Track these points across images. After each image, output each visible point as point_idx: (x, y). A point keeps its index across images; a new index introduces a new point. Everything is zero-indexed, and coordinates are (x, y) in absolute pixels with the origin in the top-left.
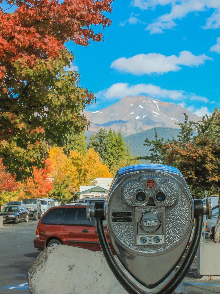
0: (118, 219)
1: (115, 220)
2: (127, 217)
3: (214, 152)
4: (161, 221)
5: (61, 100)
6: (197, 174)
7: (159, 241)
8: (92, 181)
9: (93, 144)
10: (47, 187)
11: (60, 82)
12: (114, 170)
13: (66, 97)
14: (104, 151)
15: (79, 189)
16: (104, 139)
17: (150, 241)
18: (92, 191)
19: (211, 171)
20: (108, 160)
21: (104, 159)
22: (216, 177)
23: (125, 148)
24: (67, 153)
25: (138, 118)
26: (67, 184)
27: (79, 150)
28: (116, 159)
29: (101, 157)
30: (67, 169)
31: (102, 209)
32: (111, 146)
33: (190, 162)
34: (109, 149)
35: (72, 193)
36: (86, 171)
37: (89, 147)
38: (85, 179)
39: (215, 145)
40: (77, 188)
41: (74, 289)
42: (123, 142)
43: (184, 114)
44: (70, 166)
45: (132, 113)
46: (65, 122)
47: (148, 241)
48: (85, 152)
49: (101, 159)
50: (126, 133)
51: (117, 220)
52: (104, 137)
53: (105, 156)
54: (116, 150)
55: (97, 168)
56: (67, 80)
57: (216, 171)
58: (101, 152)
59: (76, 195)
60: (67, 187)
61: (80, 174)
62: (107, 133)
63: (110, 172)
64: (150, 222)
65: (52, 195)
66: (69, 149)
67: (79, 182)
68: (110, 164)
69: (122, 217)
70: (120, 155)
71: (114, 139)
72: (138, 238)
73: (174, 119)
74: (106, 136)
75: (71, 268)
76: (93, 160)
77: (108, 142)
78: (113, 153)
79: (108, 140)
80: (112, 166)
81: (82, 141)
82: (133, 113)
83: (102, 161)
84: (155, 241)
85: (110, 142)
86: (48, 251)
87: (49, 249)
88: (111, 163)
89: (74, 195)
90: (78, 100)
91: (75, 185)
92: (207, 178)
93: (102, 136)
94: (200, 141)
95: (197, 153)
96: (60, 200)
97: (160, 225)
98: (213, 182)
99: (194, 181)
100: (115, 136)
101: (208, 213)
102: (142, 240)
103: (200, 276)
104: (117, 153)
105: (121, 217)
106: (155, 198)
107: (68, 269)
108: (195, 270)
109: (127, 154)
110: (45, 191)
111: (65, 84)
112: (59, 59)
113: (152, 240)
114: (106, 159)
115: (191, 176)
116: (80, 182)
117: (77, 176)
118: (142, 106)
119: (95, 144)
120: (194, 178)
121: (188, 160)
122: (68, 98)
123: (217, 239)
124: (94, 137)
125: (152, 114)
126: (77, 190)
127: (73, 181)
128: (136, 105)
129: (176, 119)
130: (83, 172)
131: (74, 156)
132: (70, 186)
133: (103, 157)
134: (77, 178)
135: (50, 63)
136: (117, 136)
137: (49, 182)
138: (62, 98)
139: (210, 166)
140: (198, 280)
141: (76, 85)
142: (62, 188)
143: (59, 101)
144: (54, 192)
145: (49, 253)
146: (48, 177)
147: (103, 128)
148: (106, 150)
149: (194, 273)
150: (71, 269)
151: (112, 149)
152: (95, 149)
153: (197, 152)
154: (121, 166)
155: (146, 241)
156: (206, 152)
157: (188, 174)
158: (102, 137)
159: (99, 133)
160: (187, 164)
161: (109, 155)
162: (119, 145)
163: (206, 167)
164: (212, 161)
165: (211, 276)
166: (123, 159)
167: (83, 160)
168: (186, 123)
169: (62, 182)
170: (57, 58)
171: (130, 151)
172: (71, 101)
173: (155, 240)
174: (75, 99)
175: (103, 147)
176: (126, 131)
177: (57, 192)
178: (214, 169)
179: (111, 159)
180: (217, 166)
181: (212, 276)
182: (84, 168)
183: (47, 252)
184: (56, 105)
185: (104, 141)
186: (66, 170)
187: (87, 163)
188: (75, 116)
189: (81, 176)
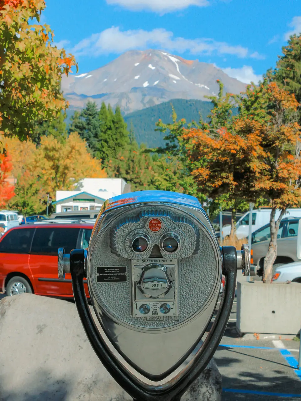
0: (106, 277)
1: (100, 279)
2: (120, 274)
3: (264, 143)
4: (171, 280)
5: (24, 71)
6: (238, 177)
7: (169, 310)
8: (76, 184)
9: (76, 126)
10: (6, 192)
11: (23, 43)
12: (110, 167)
13: (32, 65)
14: (94, 137)
15: (55, 196)
16: (93, 118)
17: (154, 311)
18: (75, 199)
19: (259, 173)
20: (99, 150)
21: (93, 150)
22: (267, 182)
23: (126, 132)
24: (37, 140)
25: (146, 84)
26: (36, 189)
27: (55, 135)
28: (113, 148)
29: (89, 146)
30: (38, 164)
31: (81, 262)
32: (104, 128)
33: (225, 159)
34: (102, 134)
35: (45, 203)
36: (66, 168)
37: (71, 130)
38: (64, 180)
39: (266, 132)
40: (52, 195)
41: (45, 362)
42: (123, 123)
43: (218, 82)
44: (41, 161)
45: (137, 77)
46: (31, 103)
47: (151, 310)
48: (65, 139)
49: (89, 149)
50: (128, 109)
51: (105, 279)
52: (93, 115)
53: (95, 145)
54: (112, 136)
55: (83, 163)
56: (33, 39)
57: (267, 173)
58: (88, 138)
59: (51, 204)
60: (37, 193)
61: (56, 173)
62: (98, 108)
63: (103, 169)
64: (154, 283)
65: (14, 205)
66: (39, 134)
67: (55, 185)
68: (103, 157)
69: (112, 274)
70: (119, 143)
71: (109, 118)
72: (137, 305)
73: (203, 86)
74: (96, 113)
75: (40, 329)
76: (77, 152)
77: (100, 123)
78: (108, 140)
79: (99, 120)
80: (106, 161)
81: (59, 121)
82: (139, 78)
83: (91, 151)
84: (162, 311)
85: (103, 122)
86: (6, 303)
87: (6, 300)
88: (104, 155)
89: (48, 205)
90: (51, 69)
91: (50, 189)
92: (252, 184)
93: (91, 113)
94: (241, 126)
95: (237, 145)
96: (27, 213)
97: (170, 287)
98: (262, 190)
99: (232, 189)
100: (111, 113)
101: (245, 268)
102: (142, 309)
103: (241, 335)
104: (113, 140)
105: (110, 274)
106: (161, 247)
107: (37, 331)
108: (234, 324)
109: (129, 141)
110: (4, 199)
111: (31, 46)
112: (23, 8)
113: (158, 310)
114: (97, 148)
115: (227, 181)
116: (57, 186)
117: (51, 176)
118: (153, 66)
119: (80, 126)
120: (231, 184)
121: (223, 156)
122: (34, 68)
123: (268, 277)
124: (78, 116)
125: (169, 78)
126: (53, 197)
127: (45, 184)
128: (144, 64)
129: (206, 87)
130: (61, 169)
131: (47, 144)
132: (41, 192)
133: (91, 146)
134: (53, 179)
135: (8, 12)
136: (114, 114)
137: (9, 186)
138: (26, 67)
139: (257, 166)
140: (238, 340)
141: (47, 47)
142: (29, 194)
143: (21, 73)
144: (16, 201)
145: (8, 306)
146: (8, 177)
147: (92, 101)
148: (96, 136)
149: (232, 330)
150: (41, 331)
151: (105, 133)
152: (79, 133)
153: (236, 143)
154: (121, 160)
155: (149, 310)
156: (252, 143)
157: (222, 178)
158: (90, 115)
159: (85, 109)
160: (221, 162)
161: (101, 144)
162: (117, 128)
163: (250, 167)
164: (260, 158)
165: (258, 334)
166: (123, 148)
167: (61, 152)
168: (220, 96)
169: (29, 186)
170: (19, 5)
171: (134, 136)
172: (39, 71)
173: (162, 309)
174: (46, 68)
175: (92, 130)
176: (128, 105)
177: (21, 201)
178: (264, 170)
179: (104, 150)
180: (269, 165)
181: (260, 335)
182: (63, 164)
183: (3, 305)
184: (15, 79)
185: (93, 121)
186: (35, 167)
187: (68, 156)
188: (45, 94)
189: (58, 175)
